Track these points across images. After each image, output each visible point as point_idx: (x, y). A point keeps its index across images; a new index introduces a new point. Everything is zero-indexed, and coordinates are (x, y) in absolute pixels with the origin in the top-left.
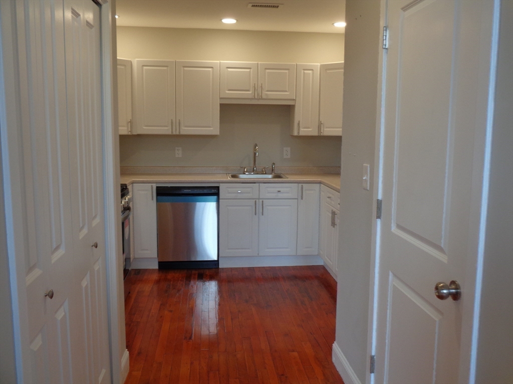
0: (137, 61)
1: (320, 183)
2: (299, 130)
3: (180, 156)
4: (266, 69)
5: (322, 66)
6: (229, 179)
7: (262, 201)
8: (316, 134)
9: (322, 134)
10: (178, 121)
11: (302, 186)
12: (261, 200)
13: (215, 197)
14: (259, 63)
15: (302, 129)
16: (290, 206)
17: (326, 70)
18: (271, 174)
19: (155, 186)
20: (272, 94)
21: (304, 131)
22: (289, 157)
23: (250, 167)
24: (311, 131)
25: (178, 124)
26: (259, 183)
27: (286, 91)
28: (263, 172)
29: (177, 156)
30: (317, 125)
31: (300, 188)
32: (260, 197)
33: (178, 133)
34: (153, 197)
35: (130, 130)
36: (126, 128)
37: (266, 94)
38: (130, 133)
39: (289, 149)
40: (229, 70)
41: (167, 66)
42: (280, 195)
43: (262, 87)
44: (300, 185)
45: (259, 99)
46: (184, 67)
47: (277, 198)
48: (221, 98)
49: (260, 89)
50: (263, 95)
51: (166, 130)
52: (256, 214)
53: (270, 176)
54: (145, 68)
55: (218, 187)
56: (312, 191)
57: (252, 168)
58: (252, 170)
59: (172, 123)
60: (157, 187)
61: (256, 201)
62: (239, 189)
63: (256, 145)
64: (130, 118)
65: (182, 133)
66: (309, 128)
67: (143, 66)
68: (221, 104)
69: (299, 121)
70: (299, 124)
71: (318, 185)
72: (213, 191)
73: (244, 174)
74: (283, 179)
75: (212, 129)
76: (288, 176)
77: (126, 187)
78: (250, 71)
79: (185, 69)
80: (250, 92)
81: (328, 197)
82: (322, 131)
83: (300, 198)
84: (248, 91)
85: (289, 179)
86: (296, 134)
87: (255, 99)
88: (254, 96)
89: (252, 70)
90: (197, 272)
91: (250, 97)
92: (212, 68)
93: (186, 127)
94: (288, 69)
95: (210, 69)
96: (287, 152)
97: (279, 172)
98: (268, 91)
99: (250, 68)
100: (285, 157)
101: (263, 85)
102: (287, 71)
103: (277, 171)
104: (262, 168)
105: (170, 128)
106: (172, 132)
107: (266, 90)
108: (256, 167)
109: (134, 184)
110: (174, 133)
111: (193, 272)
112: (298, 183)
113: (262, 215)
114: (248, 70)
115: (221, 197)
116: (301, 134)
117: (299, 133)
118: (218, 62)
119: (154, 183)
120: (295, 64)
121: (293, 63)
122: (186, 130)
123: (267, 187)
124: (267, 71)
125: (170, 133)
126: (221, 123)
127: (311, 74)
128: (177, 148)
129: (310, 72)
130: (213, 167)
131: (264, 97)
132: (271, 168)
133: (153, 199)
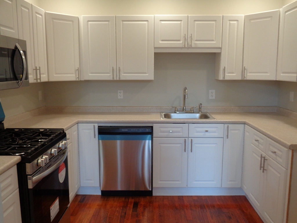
0: (83, 17)
1: (244, 123)
2: (224, 75)
3: (122, 98)
4: (195, 21)
5: (246, 17)
6: (163, 119)
7: (192, 140)
8: (239, 78)
9: (245, 79)
10: (118, 69)
11: (228, 126)
12: (190, 139)
13: (149, 136)
14: (189, 15)
15: (227, 75)
16: (216, 144)
17: (250, 20)
18: (198, 113)
19: (96, 126)
20: (200, 44)
21: (229, 76)
22: (214, 98)
23: (181, 107)
24: (235, 76)
25: (118, 71)
26: (189, 123)
27: (213, 40)
28: (191, 112)
29: (119, 97)
30: (241, 70)
31: (226, 128)
32: (189, 136)
33: (118, 79)
34: (95, 135)
35: (78, 77)
36: (74, 75)
37: (195, 44)
38: (78, 80)
39: (214, 91)
40: (163, 22)
41: (108, 21)
42: (207, 134)
43: (191, 37)
44: (226, 125)
45: (189, 48)
46: (123, 21)
47: (204, 136)
48: (155, 48)
49: (189, 40)
50: (192, 44)
51: (107, 76)
52: (185, 151)
53: (198, 115)
54: (90, 23)
55: (152, 127)
56: (237, 131)
57: (182, 107)
58: (182, 109)
59: (113, 70)
60: (99, 126)
61: (185, 140)
62: (171, 128)
63: (185, 89)
64: (77, 66)
65: (122, 79)
66: (233, 73)
67: (88, 21)
68: (155, 53)
69: (225, 67)
70: (224, 69)
71: (243, 125)
72: (148, 130)
73: (175, 113)
74: (211, 120)
75: (147, 75)
76: (214, 116)
77: (63, 131)
78: (181, 23)
79: (124, 22)
80: (181, 42)
81: (256, 140)
82: (245, 76)
83: (225, 137)
84: (179, 40)
85: (215, 120)
86: (221, 78)
87: (185, 48)
88: (185, 45)
89: (182, 22)
90: (133, 201)
91: (181, 46)
92: (147, 21)
93: (125, 73)
94: (215, 21)
95: (146, 22)
96: (212, 94)
97: (205, 111)
98: (196, 40)
99: (181, 21)
100: (210, 98)
101: (192, 36)
102: (214, 22)
103: (204, 110)
104: (191, 107)
105: (111, 74)
106: (113, 78)
107: (195, 40)
108: (185, 107)
109: (79, 124)
110: (115, 79)
111: (130, 200)
112: (224, 123)
113: (191, 152)
114: (179, 22)
115: (154, 135)
116: (226, 78)
117: (224, 77)
118: (153, 16)
119: (96, 123)
120: (222, 15)
121: (221, 15)
122: (125, 76)
123: (195, 127)
124: (196, 22)
125: (112, 79)
126: (154, 69)
127: (236, 25)
128: (119, 91)
129: (235, 22)
130: (149, 106)
131: (193, 46)
132: (198, 107)
133: (95, 137)
